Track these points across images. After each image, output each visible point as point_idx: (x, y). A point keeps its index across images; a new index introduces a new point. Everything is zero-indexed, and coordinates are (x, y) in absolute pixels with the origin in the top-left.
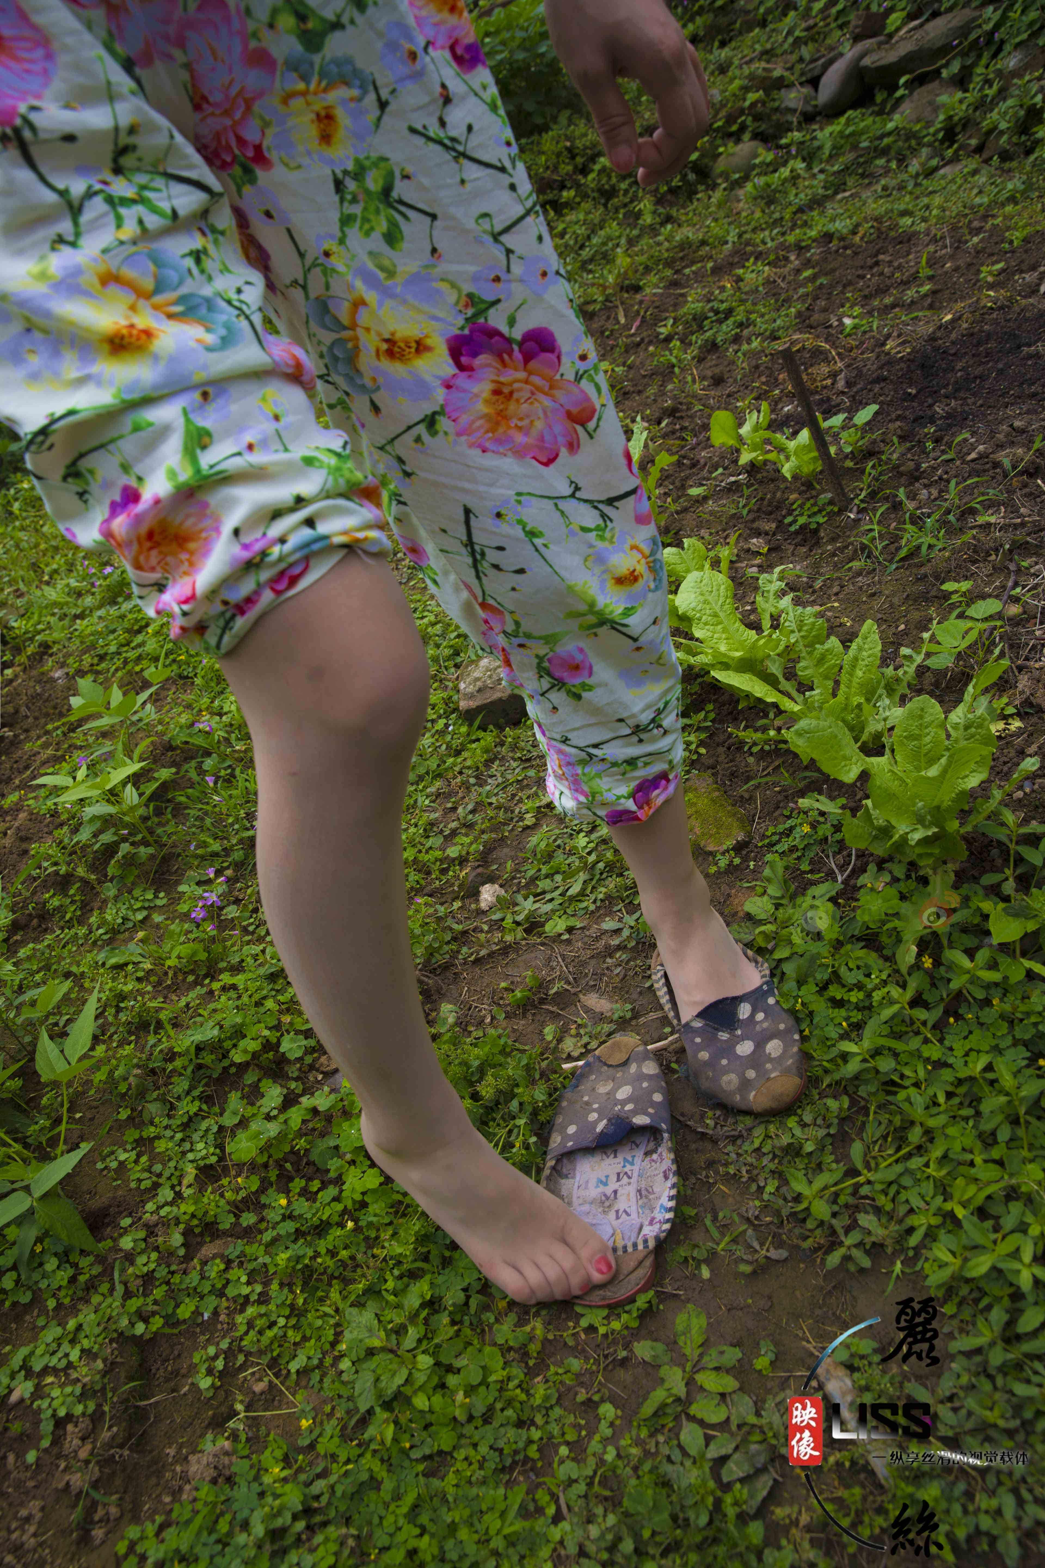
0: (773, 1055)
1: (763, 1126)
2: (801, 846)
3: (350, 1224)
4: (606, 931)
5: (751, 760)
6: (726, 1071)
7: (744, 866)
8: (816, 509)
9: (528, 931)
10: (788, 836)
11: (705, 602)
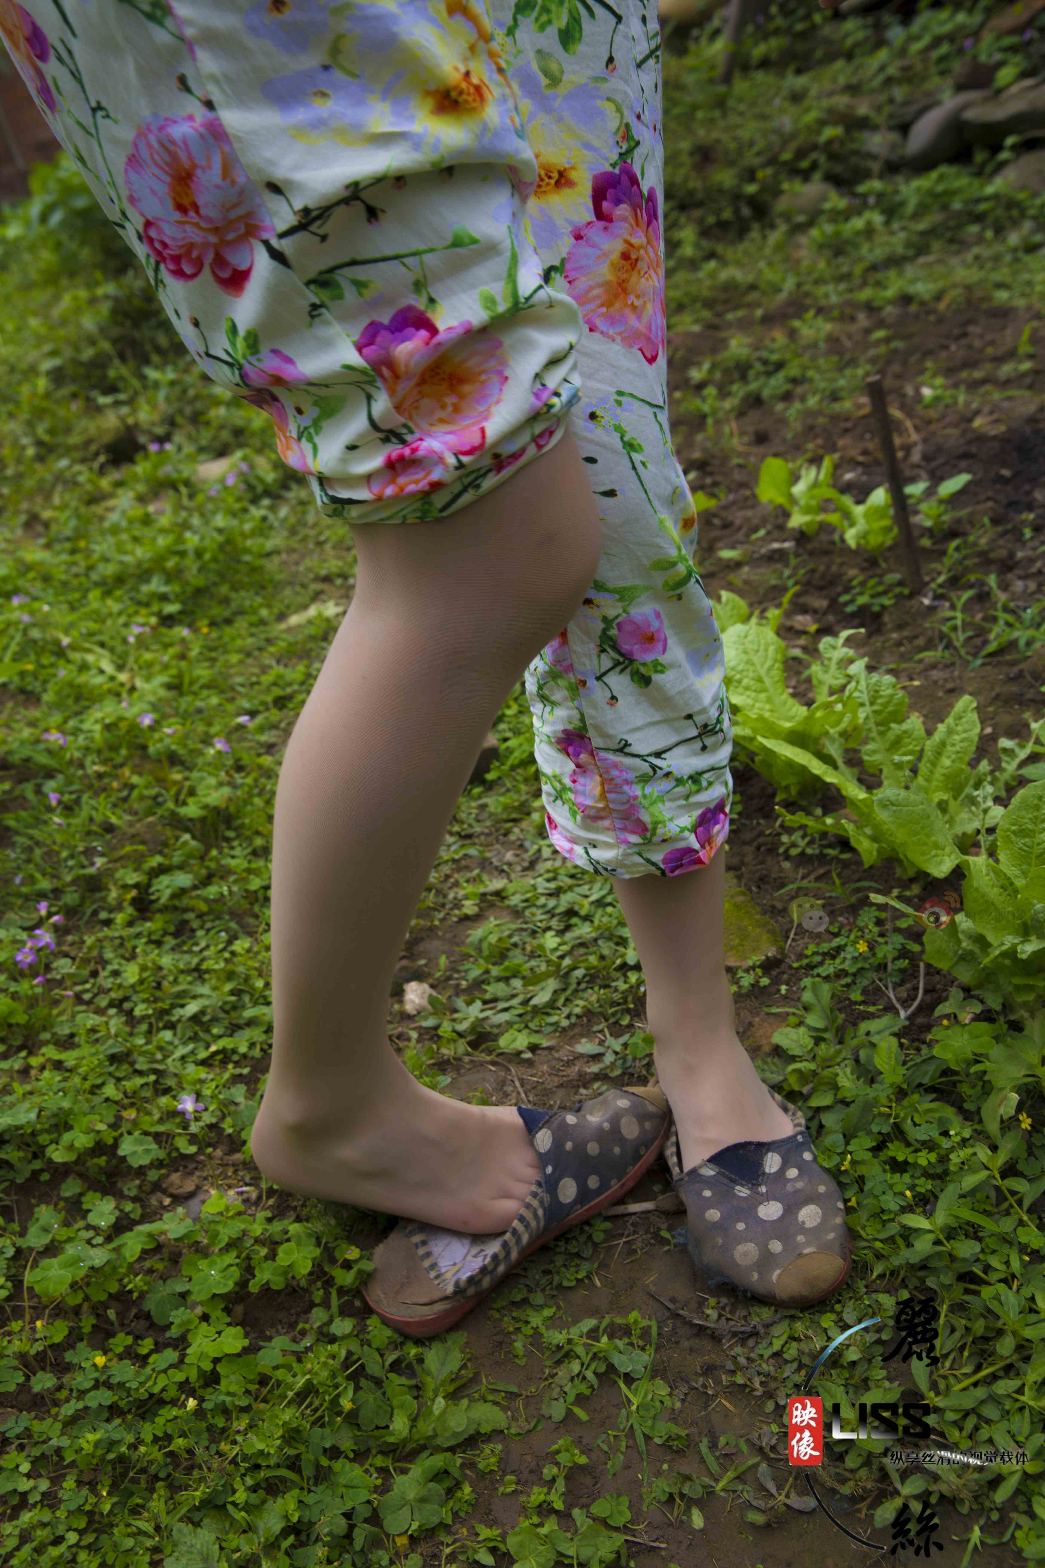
0: (808, 1225)
1: (786, 1323)
2: (853, 970)
3: (192, 1403)
4: (581, 1056)
5: (787, 865)
6: (742, 1238)
7: (773, 989)
8: (881, 588)
9: (474, 1045)
10: (833, 958)
11: (749, 662)
